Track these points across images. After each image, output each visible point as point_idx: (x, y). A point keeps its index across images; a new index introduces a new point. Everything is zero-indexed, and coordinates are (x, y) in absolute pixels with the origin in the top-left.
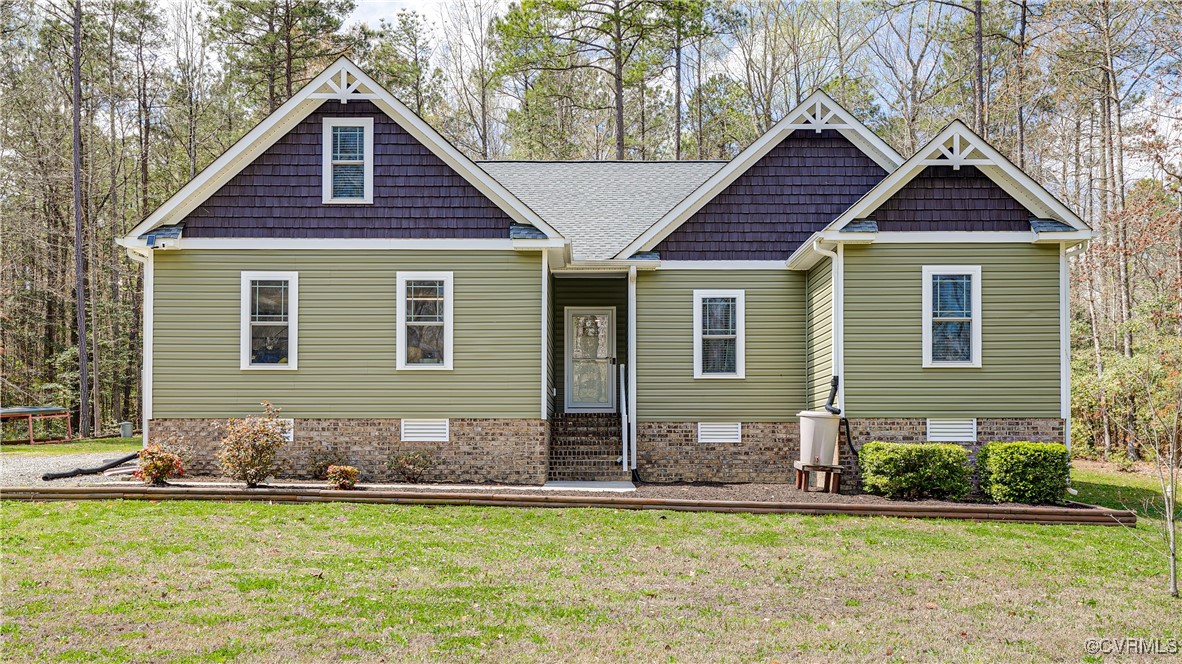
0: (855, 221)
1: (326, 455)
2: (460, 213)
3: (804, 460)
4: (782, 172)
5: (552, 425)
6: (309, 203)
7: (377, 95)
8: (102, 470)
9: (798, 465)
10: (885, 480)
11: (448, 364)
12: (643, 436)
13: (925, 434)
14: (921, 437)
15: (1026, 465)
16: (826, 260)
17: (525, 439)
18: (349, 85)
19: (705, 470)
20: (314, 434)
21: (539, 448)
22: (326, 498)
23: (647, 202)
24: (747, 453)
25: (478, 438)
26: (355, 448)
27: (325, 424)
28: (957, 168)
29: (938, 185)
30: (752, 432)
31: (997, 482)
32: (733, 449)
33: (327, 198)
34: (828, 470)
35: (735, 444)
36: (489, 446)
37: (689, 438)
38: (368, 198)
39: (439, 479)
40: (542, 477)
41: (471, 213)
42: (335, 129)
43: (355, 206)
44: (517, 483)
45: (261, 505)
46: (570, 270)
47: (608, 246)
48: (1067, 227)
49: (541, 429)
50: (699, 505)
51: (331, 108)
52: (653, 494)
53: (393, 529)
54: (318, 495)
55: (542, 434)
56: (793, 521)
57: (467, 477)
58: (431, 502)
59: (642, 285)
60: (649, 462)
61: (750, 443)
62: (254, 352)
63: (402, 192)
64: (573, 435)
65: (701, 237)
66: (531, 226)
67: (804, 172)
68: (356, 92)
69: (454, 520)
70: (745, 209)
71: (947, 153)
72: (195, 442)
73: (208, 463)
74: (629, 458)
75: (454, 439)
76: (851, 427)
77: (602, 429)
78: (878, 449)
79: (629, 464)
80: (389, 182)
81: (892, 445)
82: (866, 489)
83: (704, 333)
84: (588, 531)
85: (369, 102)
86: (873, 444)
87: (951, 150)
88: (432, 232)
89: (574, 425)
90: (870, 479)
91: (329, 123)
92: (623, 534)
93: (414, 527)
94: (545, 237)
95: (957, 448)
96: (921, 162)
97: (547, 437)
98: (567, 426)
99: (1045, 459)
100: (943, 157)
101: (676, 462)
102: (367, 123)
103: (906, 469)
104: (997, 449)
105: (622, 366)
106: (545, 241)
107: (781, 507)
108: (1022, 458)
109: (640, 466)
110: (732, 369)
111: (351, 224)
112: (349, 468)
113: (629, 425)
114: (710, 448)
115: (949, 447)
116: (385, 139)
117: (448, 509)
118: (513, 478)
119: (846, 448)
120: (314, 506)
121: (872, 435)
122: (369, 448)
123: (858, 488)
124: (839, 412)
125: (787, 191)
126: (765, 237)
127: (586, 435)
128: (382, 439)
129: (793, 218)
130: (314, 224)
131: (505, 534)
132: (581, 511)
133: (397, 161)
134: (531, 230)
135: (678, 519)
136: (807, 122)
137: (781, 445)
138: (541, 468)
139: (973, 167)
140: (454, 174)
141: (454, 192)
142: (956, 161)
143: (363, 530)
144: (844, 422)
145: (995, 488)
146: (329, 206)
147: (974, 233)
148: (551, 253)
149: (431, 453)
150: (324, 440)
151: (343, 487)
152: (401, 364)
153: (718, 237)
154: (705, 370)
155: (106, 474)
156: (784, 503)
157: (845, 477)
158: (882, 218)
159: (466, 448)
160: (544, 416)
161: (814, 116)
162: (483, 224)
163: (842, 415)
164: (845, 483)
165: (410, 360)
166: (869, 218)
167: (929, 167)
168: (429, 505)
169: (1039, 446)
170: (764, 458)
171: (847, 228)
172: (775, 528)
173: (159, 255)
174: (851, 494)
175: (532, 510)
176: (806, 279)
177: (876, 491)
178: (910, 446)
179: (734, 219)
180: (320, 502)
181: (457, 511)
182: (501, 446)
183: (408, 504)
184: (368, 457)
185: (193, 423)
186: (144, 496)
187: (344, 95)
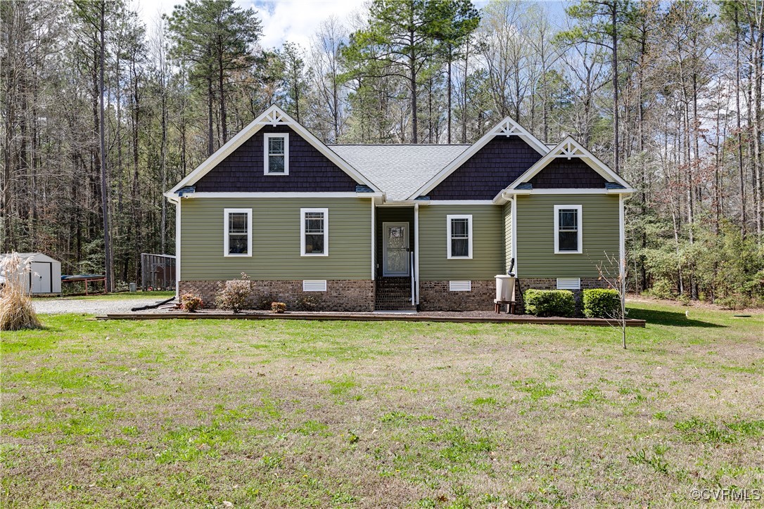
0: (522, 184)
1: (266, 298)
2: (331, 180)
3: (498, 299)
4: (491, 156)
5: (377, 283)
6: (257, 174)
7: (291, 123)
8: (157, 306)
9: (495, 301)
10: (534, 307)
11: (326, 253)
12: (422, 288)
13: (556, 285)
14: (554, 287)
15: (600, 300)
16: (509, 202)
17: (364, 289)
18: (277, 118)
19: (453, 305)
20: (260, 288)
21: (370, 294)
22: (272, 317)
23: (425, 168)
24: (474, 296)
25: (341, 289)
26: (280, 295)
27: (266, 283)
28: (569, 159)
29: (562, 166)
30: (476, 285)
31: (587, 308)
32: (467, 294)
33: (266, 172)
34: (510, 303)
35: (468, 292)
36: (347, 293)
37: (445, 288)
38: (286, 172)
39: (322, 309)
40: (372, 308)
41: (337, 179)
42: (270, 139)
43: (280, 176)
44: (360, 311)
45: (242, 321)
46: (385, 205)
47: (404, 193)
48: (622, 187)
49: (372, 284)
50: (445, 319)
51: (268, 129)
52: (424, 315)
53: (305, 330)
54: (268, 316)
55: (372, 287)
56: (488, 326)
57: (335, 308)
58: (321, 319)
59: (421, 213)
60: (425, 301)
61: (475, 291)
62: (230, 248)
63: (303, 170)
64: (387, 287)
65: (451, 189)
66: (366, 186)
67: (502, 156)
68: (280, 121)
69: (332, 327)
70: (472, 175)
71: (565, 152)
72: (202, 292)
73: (208, 303)
74: (415, 299)
75: (329, 290)
76: (520, 283)
77: (401, 284)
78: (531, 293)
79: (415, 302)
80: (297, 164)
81: (538, 291)
82: (526, 312)
83: (452, 236)
84: (394, 330)
85: (287, 125)
86: (530, 290)
87: (567, 150)
88: (317, 189)
89: (388, 283)
90: (528, 307)
91: (267, 136)
92: (409, 331)
93: (315, 329)
94: (373, 192)
95: (568, 292)
96: (553, 156)
97: (374, 289)
98: (384, 283)
99: (608, 297)
100: (563, 153)
101: (439, 300)
102: (286, 136)
103: (544, 302)
104: (587, 294)
105: (412, 253)
106: (373, 193)
107: (483, 320)
108: (598, 296)
109: (421, 303)
110: (466, 254)
111: (278, 185)
112: (282, 304)
113: (415, 282)
114: (456, 293)
115: (563, 291)
116: (295, 144)
117: (329, 322)
118: (359, 308)
119: (518, 292)
120: (267, 321)
121: (531, 286)
122: (287, 295)
123: (523, 312)
124: (514, 275)
125: (493, 165)
126: (482, 188)
127: (394, 288)
128: (294, 290)
129: (496, 179)
130: (260, 185)
131: (356, 332)
132: (391, 322)
133: (300, 154)
134: (366, 188)
135: (435, 325)
136: (502, 132)
137: (491, 292)
138: (372, 304)
139: (579, 158)
140: (328, 160)
141: (328, 169)
142: (569, 155)
143: (292, 330)
144: (517, 280)
145: (586, 311)
146: (267, 176)
147: (579, 189)
148: (375, 199)
149: (318, 297)
150: (265, 290)
151: (279, 312)
152: (303, 253)
153: (459, 189)
154: (453, 255)
155: (159, 308)
156: (485, 318)
157: (518, 307)
158: (535, 182)
159: (335, 294)
160: (373, 279)
161: (506, 129)
162: (343, 185)
163: (516, 276)
164: (518, 310)
165: (307, 252)
166: (528, 182)
167: (556, 158)
168: (321, 320)
169: (606, 291)
170: (482, 298)
171: (518, 188)
172: (478, 329)
173: (183, 200)
174: (519, 314)
175: (368, 322)
176: (503, 209)
177: (531, 313)
178: (545, 291)
179: (467, 179)
180: (269, 319)
181: (334, 323)
182: (352, 293)
183: (311, 320)
184: (287, 299)
185: (201, 283)
186: (187, 317)
187: (275, 123)
